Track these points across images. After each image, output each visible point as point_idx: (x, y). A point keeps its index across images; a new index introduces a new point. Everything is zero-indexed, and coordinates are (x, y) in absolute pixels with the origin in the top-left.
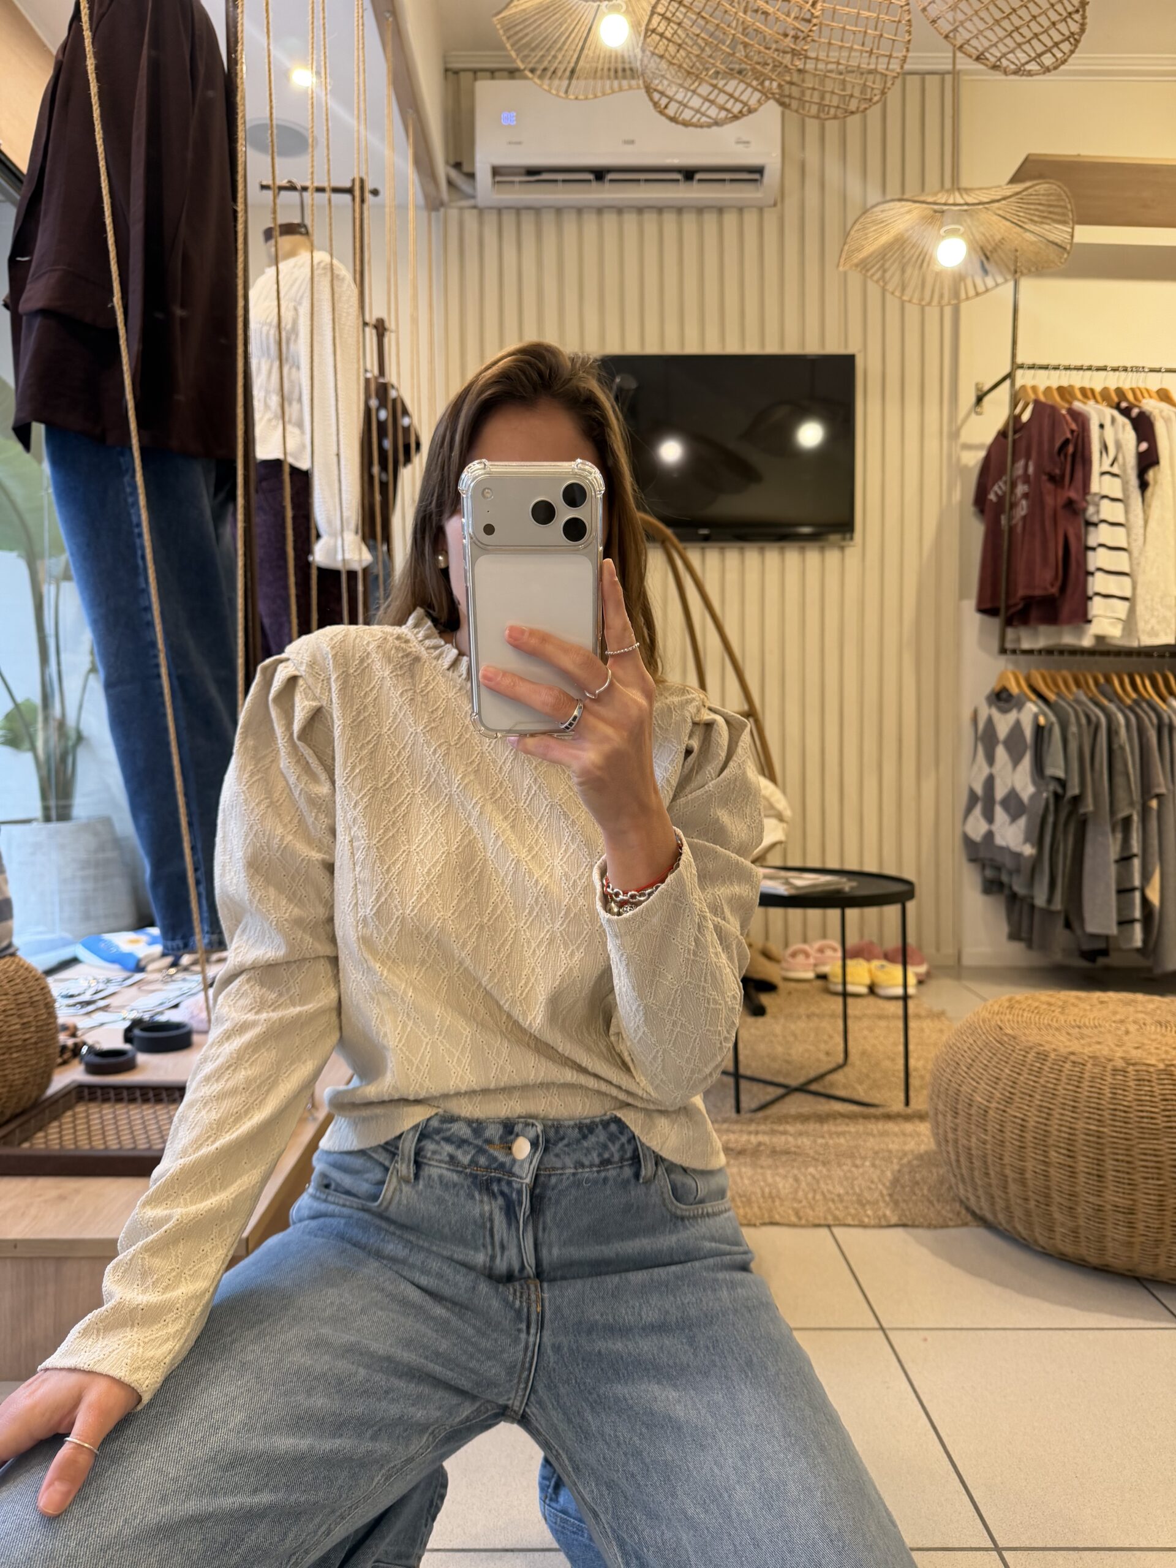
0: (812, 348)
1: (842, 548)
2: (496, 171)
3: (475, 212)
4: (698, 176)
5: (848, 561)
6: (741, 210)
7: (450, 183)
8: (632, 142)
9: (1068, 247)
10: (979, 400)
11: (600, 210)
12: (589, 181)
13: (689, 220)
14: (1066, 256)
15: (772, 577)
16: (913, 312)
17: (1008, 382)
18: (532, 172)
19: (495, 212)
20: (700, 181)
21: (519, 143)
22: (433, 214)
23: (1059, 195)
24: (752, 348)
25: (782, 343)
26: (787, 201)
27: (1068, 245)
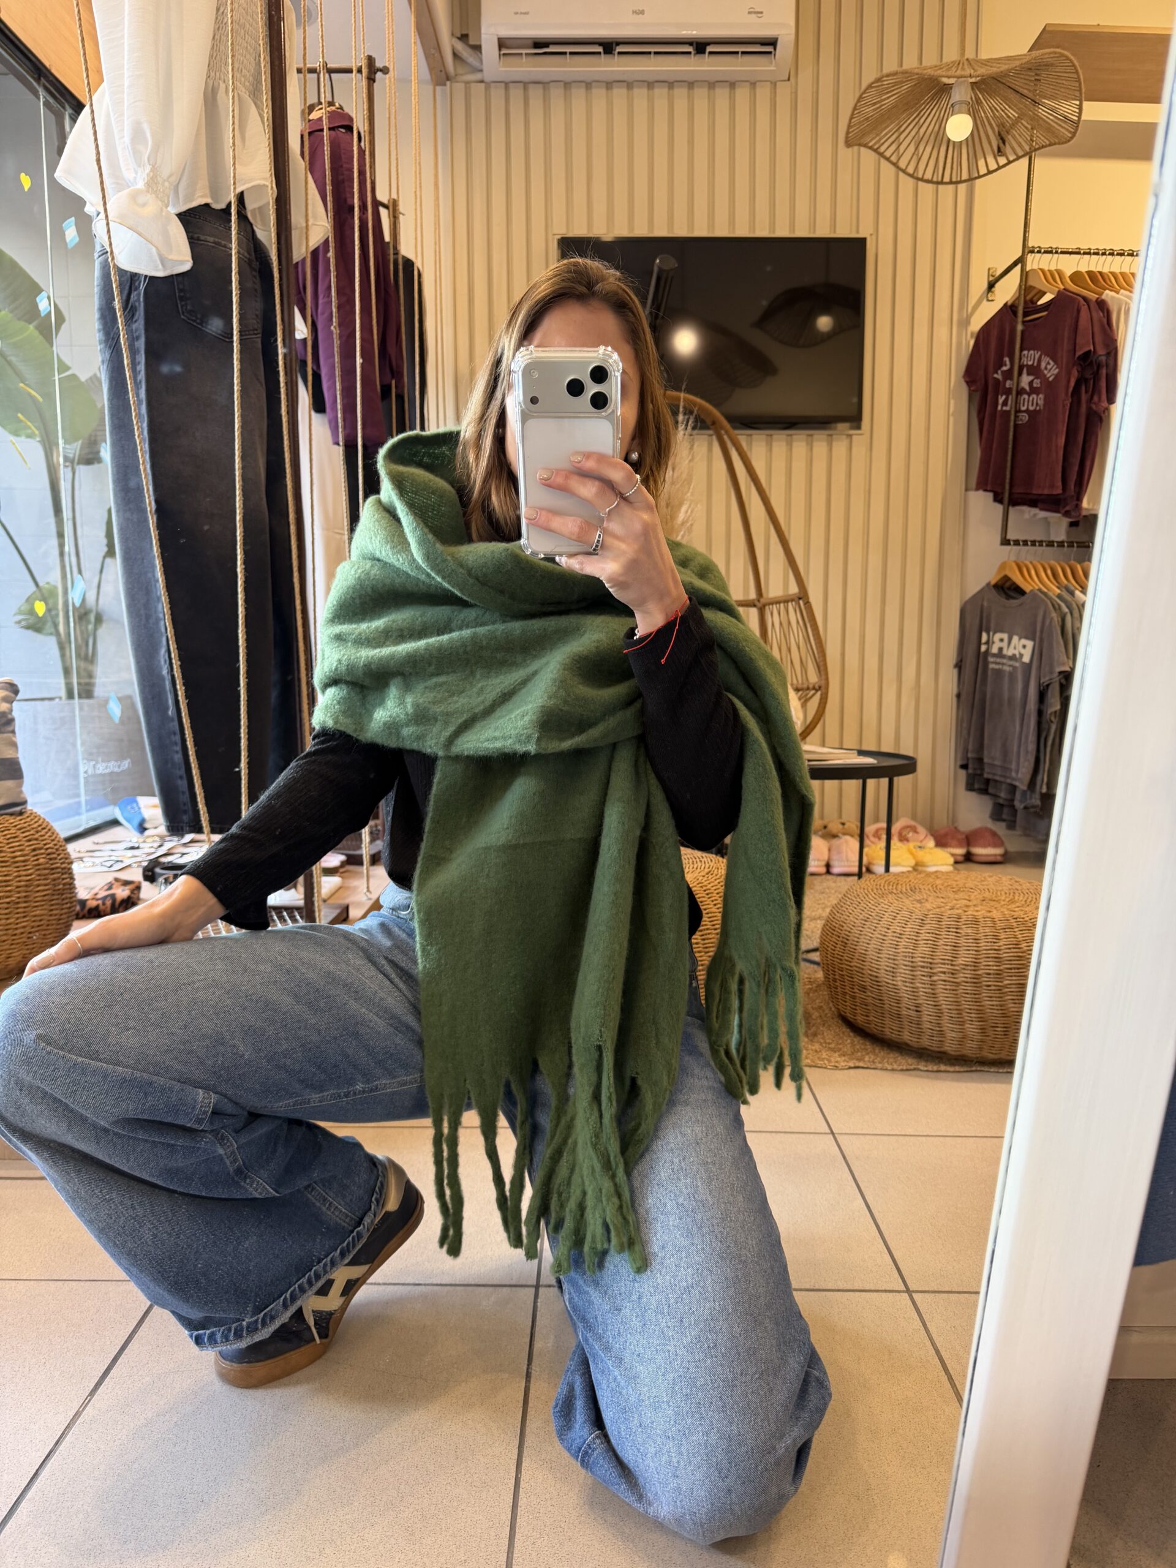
0: (823, 231)
1: (850, 437)
2: (502, 43)
3: (483, 85)
4: (709, 49)
5: (854, 450)
6: (753, 85)
7: (456, 55)
8: (642, 12)
9: (1076, 121)
10: (991, 286)
11: (609, 85)
12: (599, 53)
13: (701, 93)
15: (777, 466)
16: (926, 190)
17: (1019, 267)
18: (539, 44)
19: (503, 85)
20: (711, 53)
21: (526, 13)
22: (438, 88)
24: (762, 232)
25: (792, 226)
26: (800, 76)
27: (1076, 118)
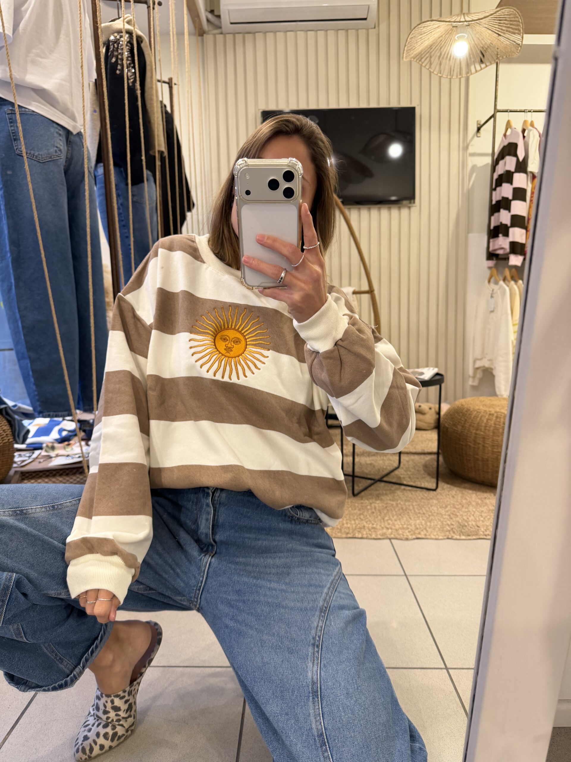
0: (394, 104)
1: (409, 208)
3: (221, 36)
5: (412, 214)
6: (357, 31)
7: (208, 20)
9: (521, 44)
10: (479, 129)
13: (331, 35)
14: (520, 48)
15: (374, 224)
16: (445, 82)
17: (492, 120)
19: (232, 34)
22: (200, 38)
23: (515, 15)
24: (363, 105)
25: (379, 103)
26: (380, 26)
27: (520, 42)
